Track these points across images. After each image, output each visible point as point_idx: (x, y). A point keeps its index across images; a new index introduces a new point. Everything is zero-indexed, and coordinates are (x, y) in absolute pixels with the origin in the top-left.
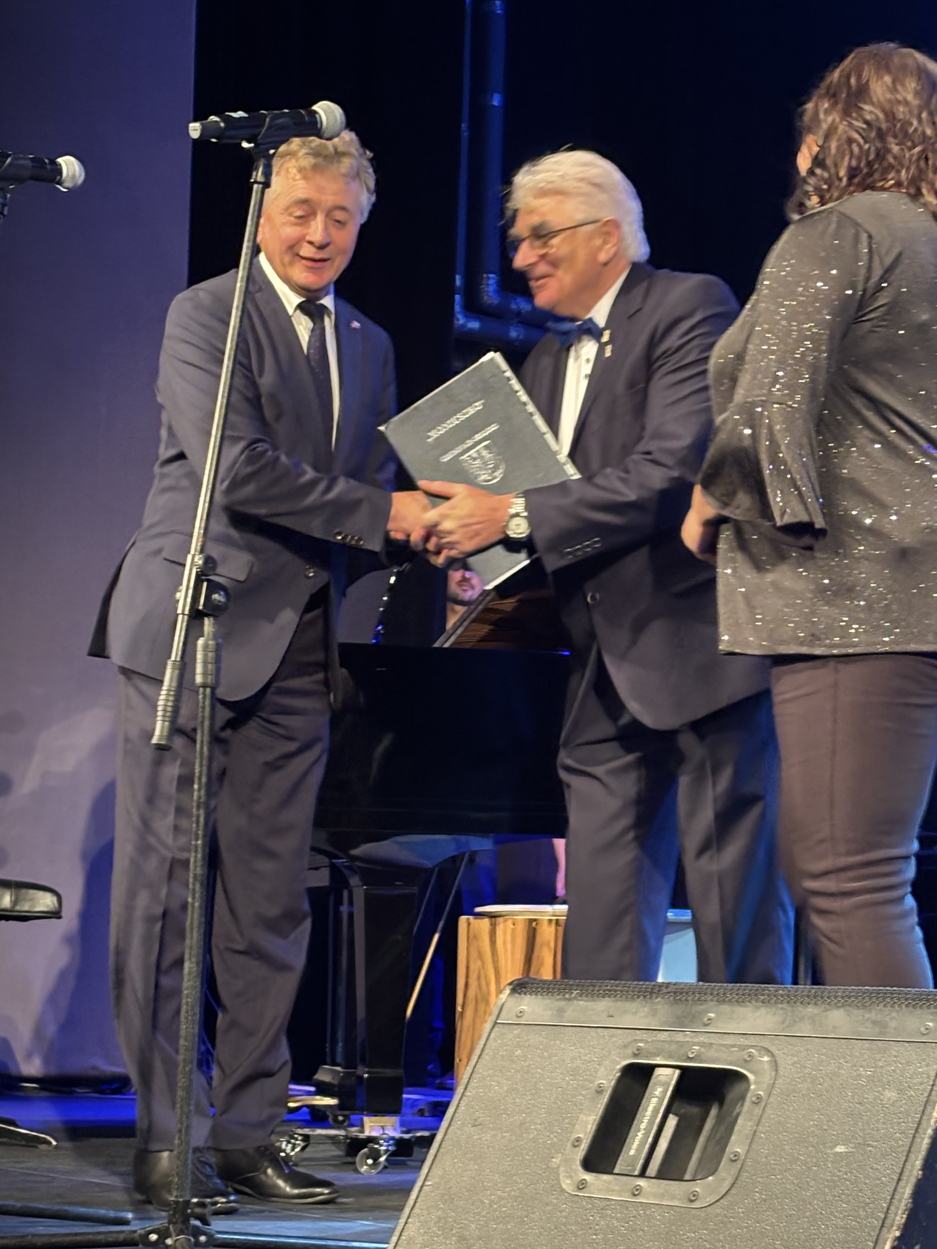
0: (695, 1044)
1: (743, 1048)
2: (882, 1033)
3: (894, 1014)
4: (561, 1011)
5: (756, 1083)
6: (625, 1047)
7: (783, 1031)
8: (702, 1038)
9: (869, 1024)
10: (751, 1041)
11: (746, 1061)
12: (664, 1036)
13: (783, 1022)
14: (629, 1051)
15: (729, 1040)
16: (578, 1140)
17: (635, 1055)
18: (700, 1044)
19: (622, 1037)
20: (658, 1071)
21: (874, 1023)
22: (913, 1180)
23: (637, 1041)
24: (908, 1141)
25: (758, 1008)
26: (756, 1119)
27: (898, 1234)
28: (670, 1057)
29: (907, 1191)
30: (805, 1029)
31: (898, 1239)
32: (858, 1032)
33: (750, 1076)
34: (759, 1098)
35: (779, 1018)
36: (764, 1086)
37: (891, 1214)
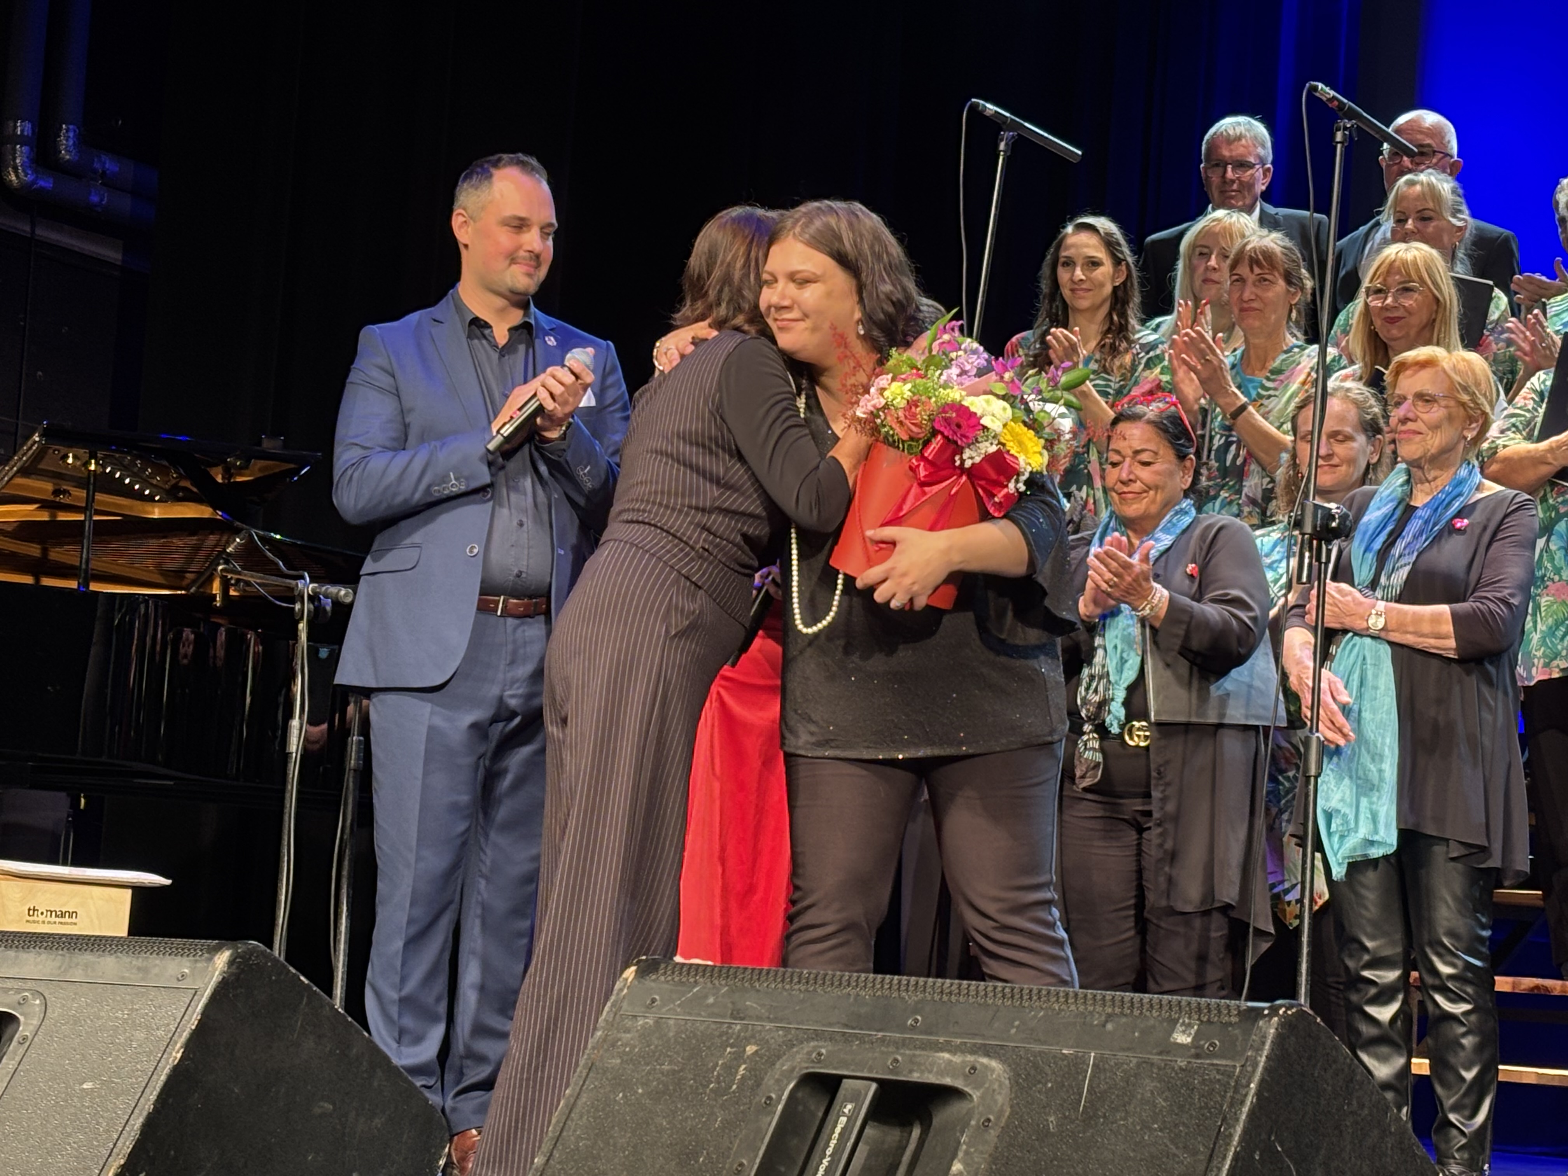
1: (19, 991)
2: (143, 979)
3: (157, 962)
5: (26, 1024)
7: (59, 975)
9: (134, 971)
10: (29, 985)
11: (19, 1003)
13: (60, 968)
15: (9, 984)
21: (139, 969)
22: (145, 1113)
24: (146, 1078)
25: (40, 954)
26: (18, 1059)
27: (122, 1162)
29: (138, 1122)
30: (78, 975)
31: (123, 1166)
32: (123, 978)
33: (21, 1018)
34: (25, 1038)
35: (57, 964)
36: (31, 1028)
37: (119, 1144)
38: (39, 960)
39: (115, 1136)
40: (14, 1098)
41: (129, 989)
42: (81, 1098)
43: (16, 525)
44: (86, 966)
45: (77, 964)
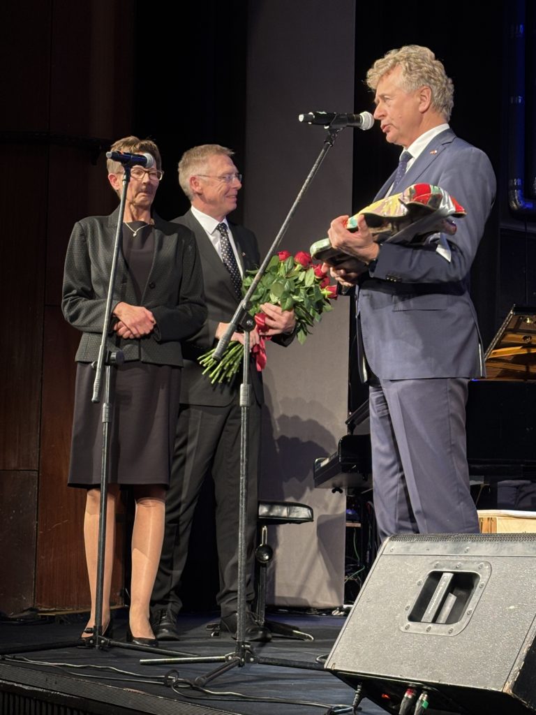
0: (460, 561)
1: (479, 562)
4: (408, 548)
5: (482, 578)
6: (432, 563)
7: (496, 554)
8: (463, 559)
9: (531, 550)
10: (483, 559)
11: (479, 568)
12: (448, 558)
13: (497, 550)
14: (433, 565)
15: (474, 559)
16: (408, 607)
17: (435, 567)
18: (462, 561)
19: (432, 559)
20: (444, 574)
23: (437, 561)
25: (487, 544)
26: (480, 595)
27: (530, 645)
28: (449, 568)
30: (505, 553)
31: (530, 647)
32: (526, 553)
33: (481, 576)
34: (482, 585)
35: (496, 548)
36: (485, 580)
37: (528, 636)
38: (487, 546)
39: (526, 632)
40: (478, 614)
41: (529, 559)
42: (510, 614)
43: (513, 357)
44: (509, 549)
45: (505, 548)
